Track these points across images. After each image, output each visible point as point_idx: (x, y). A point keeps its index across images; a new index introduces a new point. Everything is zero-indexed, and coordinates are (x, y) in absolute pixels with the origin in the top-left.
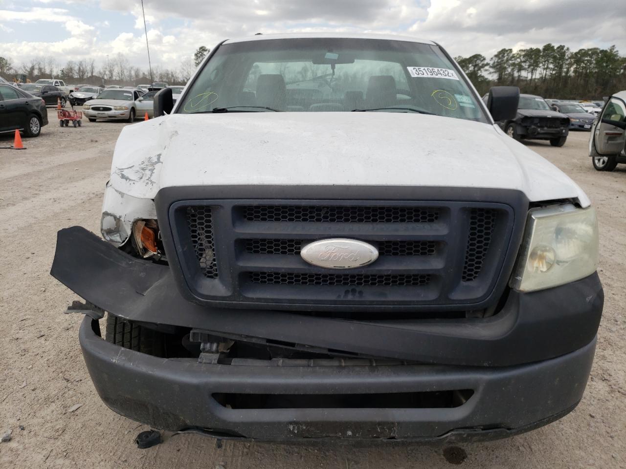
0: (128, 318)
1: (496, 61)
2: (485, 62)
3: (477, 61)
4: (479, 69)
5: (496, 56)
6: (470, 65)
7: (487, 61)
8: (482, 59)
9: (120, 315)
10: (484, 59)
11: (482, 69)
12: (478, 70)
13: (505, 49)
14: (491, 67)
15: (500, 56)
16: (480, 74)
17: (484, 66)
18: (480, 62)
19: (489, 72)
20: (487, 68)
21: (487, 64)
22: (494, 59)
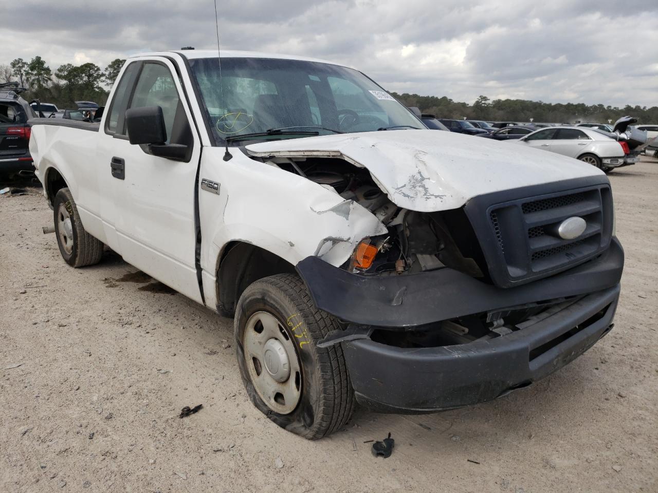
0: (415, 325)
1: (112, 72)
2: (100, 72)
3: (91, 71)
4: (95, 80)
5: (110, 66)
6: (84, 75)
7: (102, 71)
8: (96, 69)
9: (404, 325)
10: (98, 69)
11: (98, 80)
12: (93, 81)
13: (119, 59)
14: (106, 78)
15: (115, 67)
16: (97, 84)
17: (99, 76)
18: (94, 72)
19: (106, 84)
20: (103, 78)
21: (103, 75)
22: (109, 69)
